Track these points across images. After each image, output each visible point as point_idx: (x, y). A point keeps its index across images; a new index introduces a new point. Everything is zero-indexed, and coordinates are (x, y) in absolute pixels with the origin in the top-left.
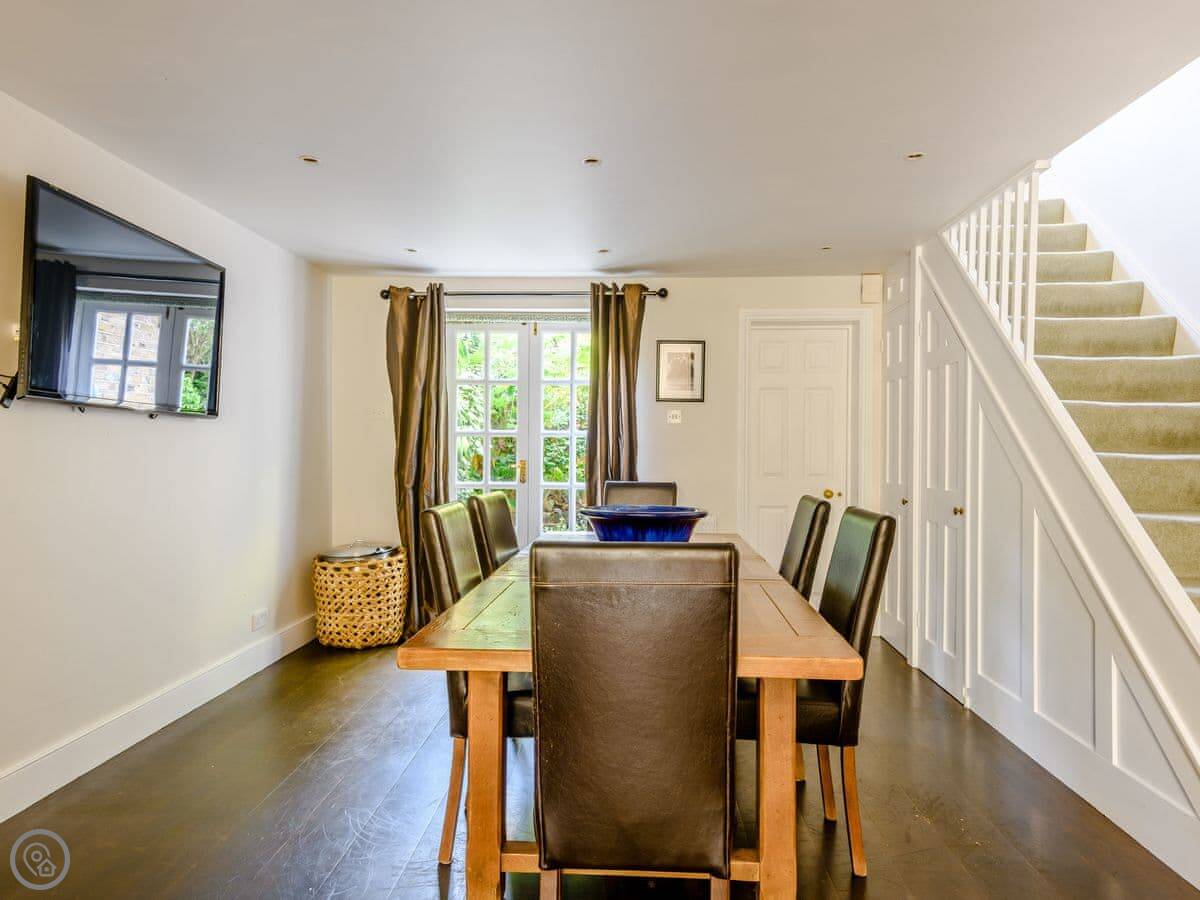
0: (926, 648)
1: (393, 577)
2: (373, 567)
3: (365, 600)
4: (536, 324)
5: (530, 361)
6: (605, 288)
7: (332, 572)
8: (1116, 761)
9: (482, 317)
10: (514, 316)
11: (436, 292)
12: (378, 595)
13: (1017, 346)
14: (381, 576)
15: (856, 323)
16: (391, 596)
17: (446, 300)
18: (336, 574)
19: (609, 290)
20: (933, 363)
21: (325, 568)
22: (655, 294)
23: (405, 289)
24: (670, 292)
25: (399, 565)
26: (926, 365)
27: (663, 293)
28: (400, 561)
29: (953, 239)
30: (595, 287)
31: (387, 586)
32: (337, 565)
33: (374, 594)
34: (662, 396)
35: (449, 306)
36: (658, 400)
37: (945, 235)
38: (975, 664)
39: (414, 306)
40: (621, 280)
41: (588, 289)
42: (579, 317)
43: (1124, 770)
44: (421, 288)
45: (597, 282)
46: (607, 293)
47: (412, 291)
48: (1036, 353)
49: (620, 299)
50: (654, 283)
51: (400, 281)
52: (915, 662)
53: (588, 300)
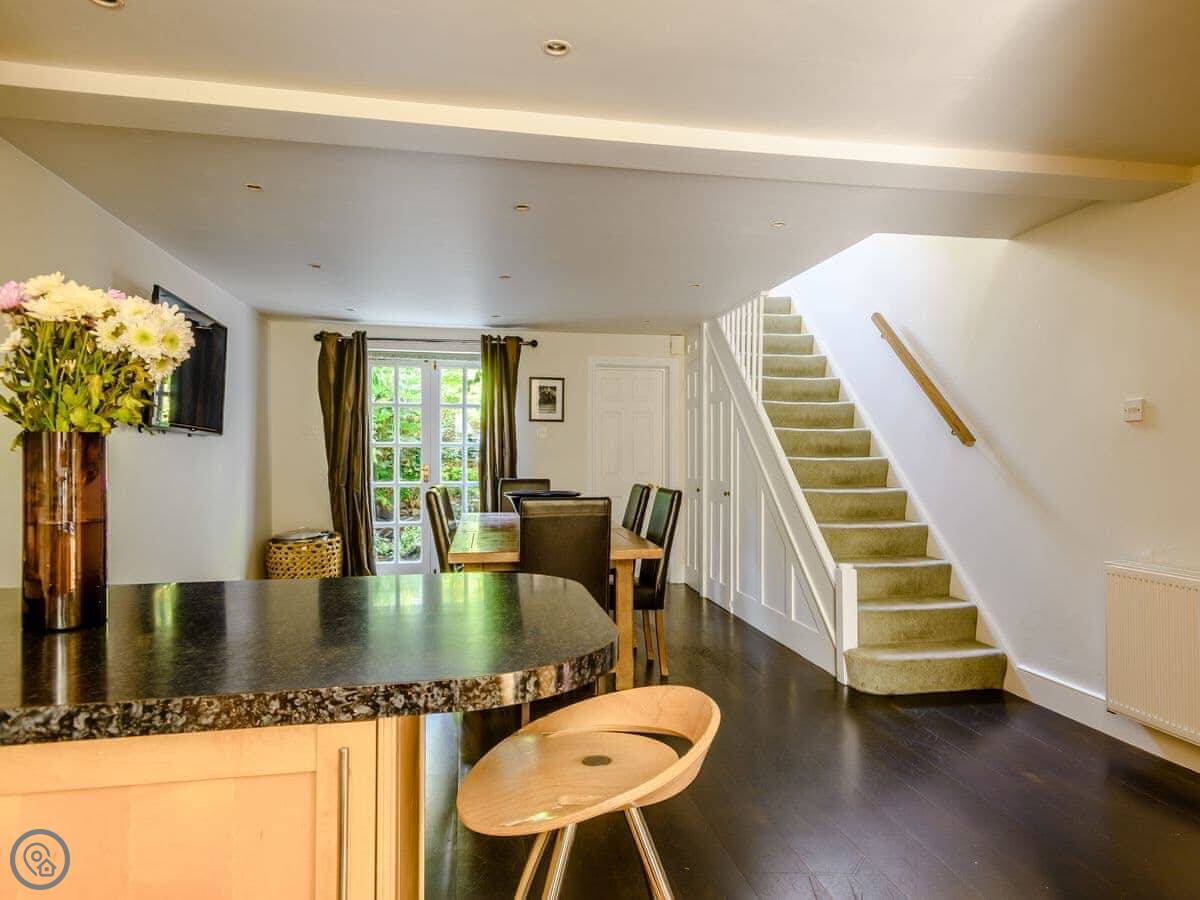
0: (711, 583)
1: (334, 554)
2: (318, 546)
3: (313, 571)
4: (435, 362)
5: (431, 390)
6: (492, 339)
7: (287, 551)
8: (793, 618)
9: (393, 356)
10: (419, 356)
11: (360, 337)
12: (323, 567)
13: (754, 394)
14: (325, 553)
15: (668, 368)
16: (332, 567)
17: (369, 343)
18: (289, 551)
19: (495, 340)
20: (713, 400)
21: (280, 548)
22: (528, 344)
23: (335, 334)
24: (539, 344)
25: (338, 545)
26: (710, 402)
27: (534, 344)
28: (338, 542)
29: (724, 323)
30: (484, 338)
31: (329, 560)
32: (290, 545)
33: (320, 566)
34: (533, 418)
35: (371, 347)
36: (531, 420)
37: (719, 319)
38: (735, 586)
39: (343, 346)
40: (503, 333)
41: (479, 338)
42: (472, 358)
43: (798, 622)
44: (347, 334)
45: (487, 334)
46: (494, 342)
47: (340, 335)
48: (763, 399)
49: (503, 347)
50: (527, 336)
51: (330, 328)
52: (704, 594)
53: (479, 346)
